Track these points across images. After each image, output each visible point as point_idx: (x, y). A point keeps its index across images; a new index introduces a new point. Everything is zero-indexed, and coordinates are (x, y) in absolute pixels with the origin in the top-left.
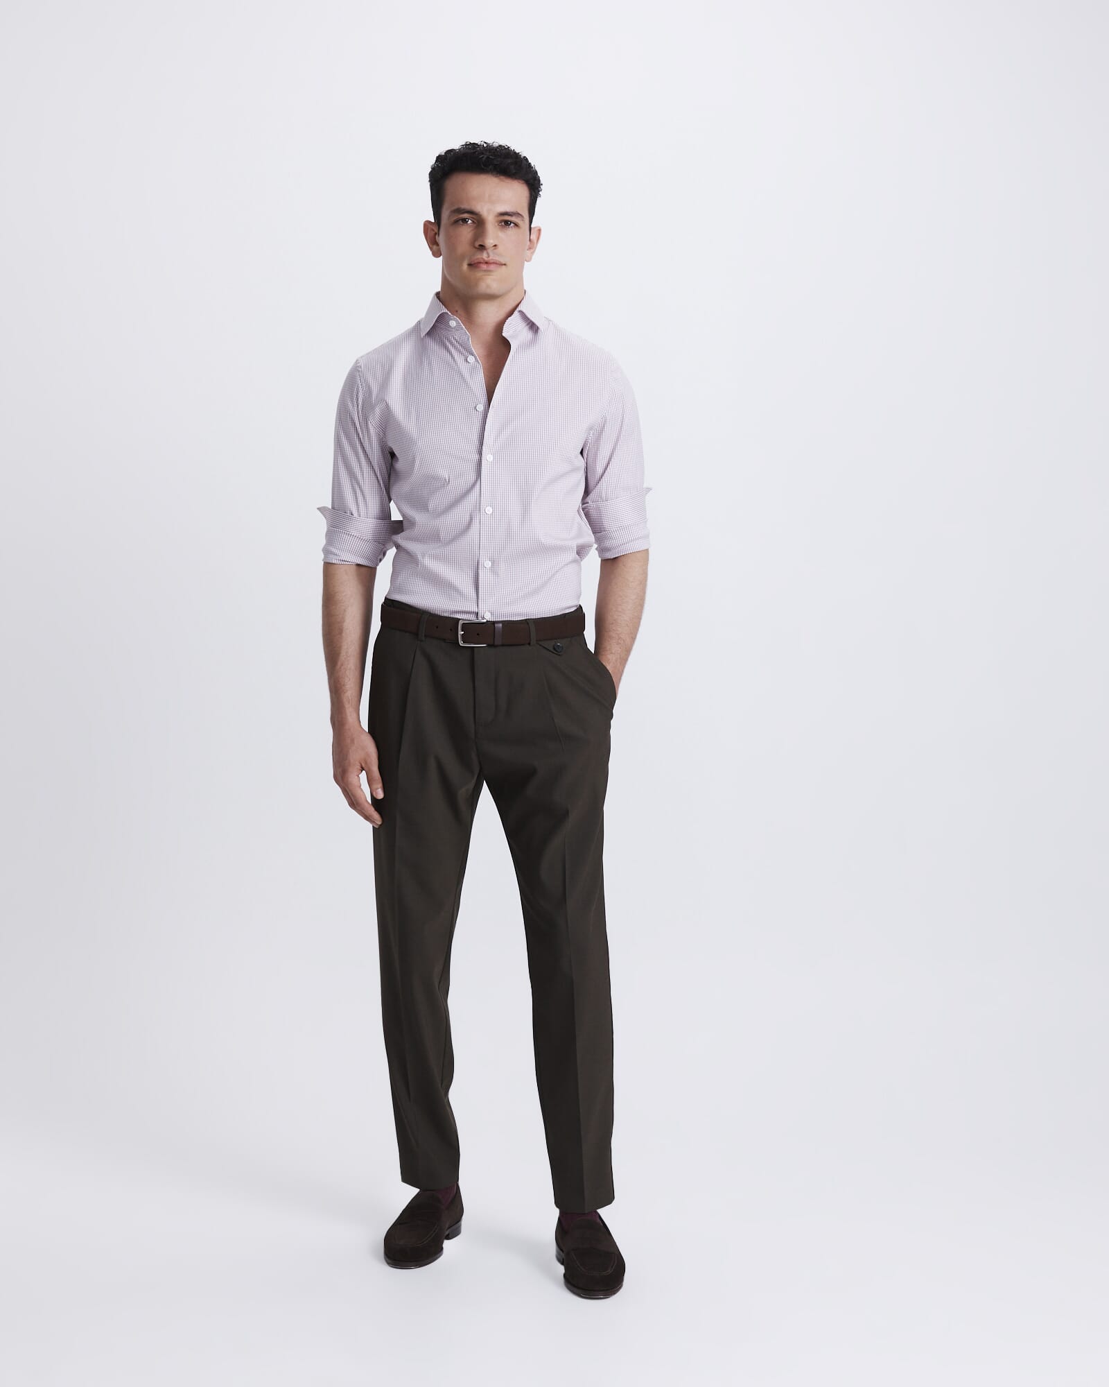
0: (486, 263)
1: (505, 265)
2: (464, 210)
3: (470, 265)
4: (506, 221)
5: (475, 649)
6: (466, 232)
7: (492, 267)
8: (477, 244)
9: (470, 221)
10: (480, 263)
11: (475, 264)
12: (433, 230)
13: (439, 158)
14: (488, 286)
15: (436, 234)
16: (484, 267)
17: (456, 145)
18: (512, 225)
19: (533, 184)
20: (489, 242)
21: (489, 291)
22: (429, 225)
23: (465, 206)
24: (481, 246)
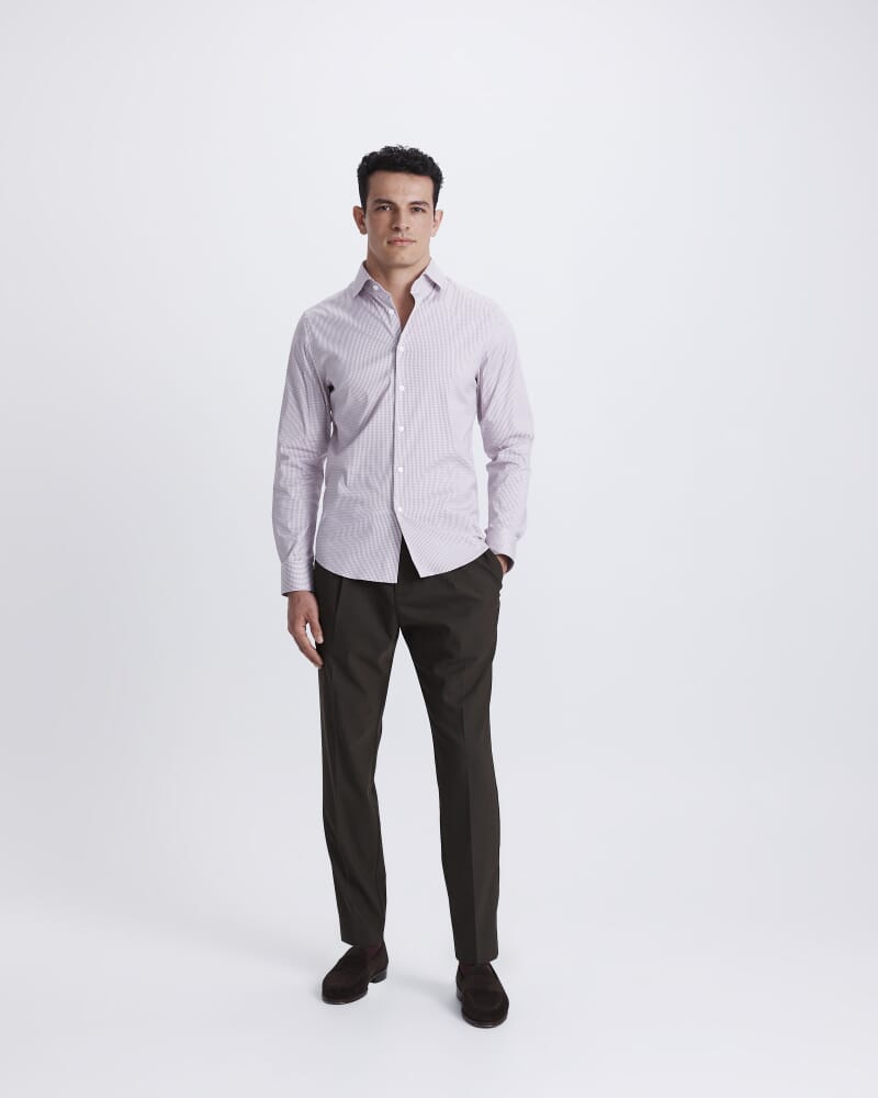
0: (401, 241)
1: (415, 242)
2: (383, 200)
3: (389, 243)
4: (416, 208)
7: (405, 244)
9: (388, 209)
10: (396, 241)
11: (392, 242)
12: (361, 214)
14: (402, 258)
15: (362, 217)
16: (399, 243)
17: (378, 148)
18: (420, 212)
20: (403, 225)
21: (403, 262)
22: (357, 209)
24: (397, 228)
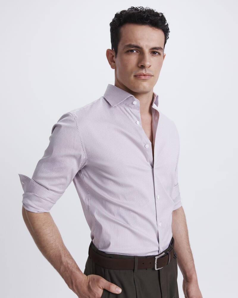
0: (144, 75)
1: (153, 76)
2: (133, 45)
3: (135, 76)
4: (155, 51)
5: (160, 270)
6: (133, 58)
7: (147, 77)
8: (140, 65)
9: (135, 51)
10: (141, 75)
11: (138, 75)
12: (112, 54)
13: (117, 15)
14: (144, 87)
15: (113, 56)
16: (143, 77)
17: (126, 7)
18: (157, 54)
19: (166, 31)
20: (147, 64)
21: (145, 90)
22: (110, 51)
23: (134, 43)
24: (142, 66)
